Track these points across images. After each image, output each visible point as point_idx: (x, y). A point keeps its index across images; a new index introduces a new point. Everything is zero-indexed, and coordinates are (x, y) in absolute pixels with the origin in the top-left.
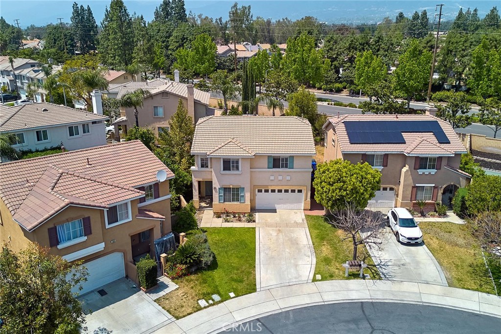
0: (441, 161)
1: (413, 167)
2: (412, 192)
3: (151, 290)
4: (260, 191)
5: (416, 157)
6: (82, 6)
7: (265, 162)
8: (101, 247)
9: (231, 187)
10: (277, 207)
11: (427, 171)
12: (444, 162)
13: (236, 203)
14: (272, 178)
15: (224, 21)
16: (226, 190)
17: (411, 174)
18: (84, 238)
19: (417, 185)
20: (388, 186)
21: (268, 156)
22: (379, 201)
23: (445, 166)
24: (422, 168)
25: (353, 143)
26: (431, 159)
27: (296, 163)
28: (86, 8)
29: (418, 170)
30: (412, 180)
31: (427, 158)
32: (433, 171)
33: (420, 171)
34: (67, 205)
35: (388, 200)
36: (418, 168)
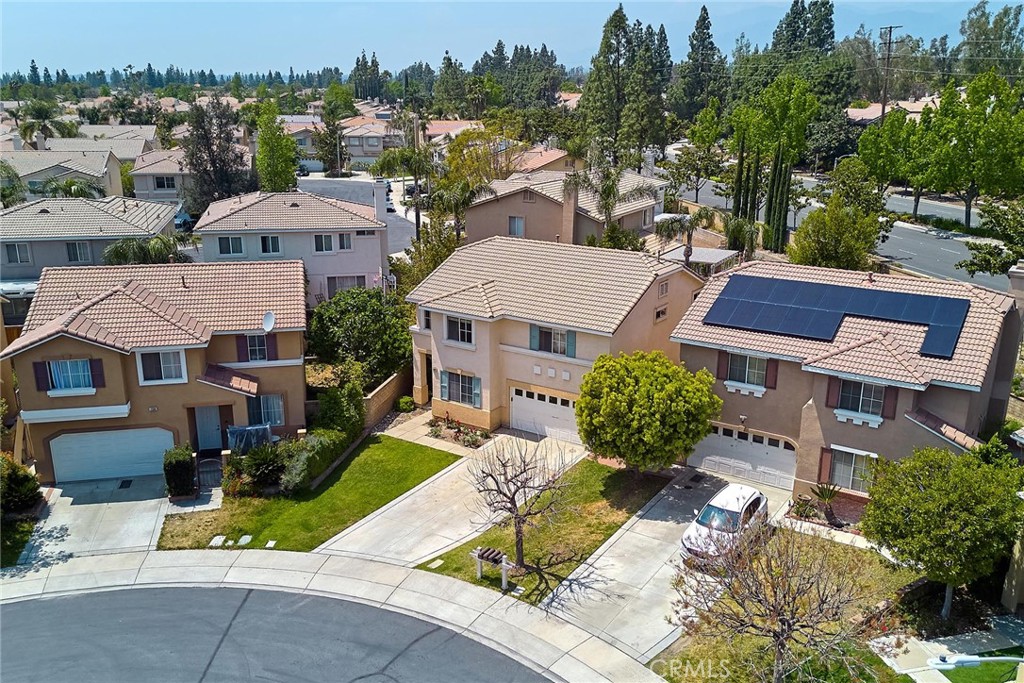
0: (896, 399)
1: (824, 400)
2: (821, 459)
3: (179, 500)
4: (519, 393)
5: (831, 378)
6: (649, 27)
7: (524, 336)
8: (122, 411)
9: (459, 372)
10: (548, 430)
11: (858, 418)
12: (904, 404)
13: (467, 406)
14: (537, 370)
15: (952, 45)
16: (453, 376)
17: (819, 416)
18: (93, 391)
19: (833, 446)
20: (767, 435)
21: (531, 325)
22: (761, 469)
23: (907, 413)
24: (847, 408)
25: (708, 324)
26: (868, 388)
27: (581, 346)
28: (656, 30)
29: (835, 411)
30: (820, 433)
31: (858, 385)
32: (875, 421)
33: (842, 415)
34: (58, 333)
35: (781, 470)
36: (835, 405)
